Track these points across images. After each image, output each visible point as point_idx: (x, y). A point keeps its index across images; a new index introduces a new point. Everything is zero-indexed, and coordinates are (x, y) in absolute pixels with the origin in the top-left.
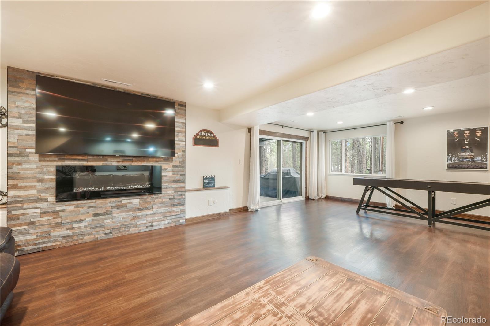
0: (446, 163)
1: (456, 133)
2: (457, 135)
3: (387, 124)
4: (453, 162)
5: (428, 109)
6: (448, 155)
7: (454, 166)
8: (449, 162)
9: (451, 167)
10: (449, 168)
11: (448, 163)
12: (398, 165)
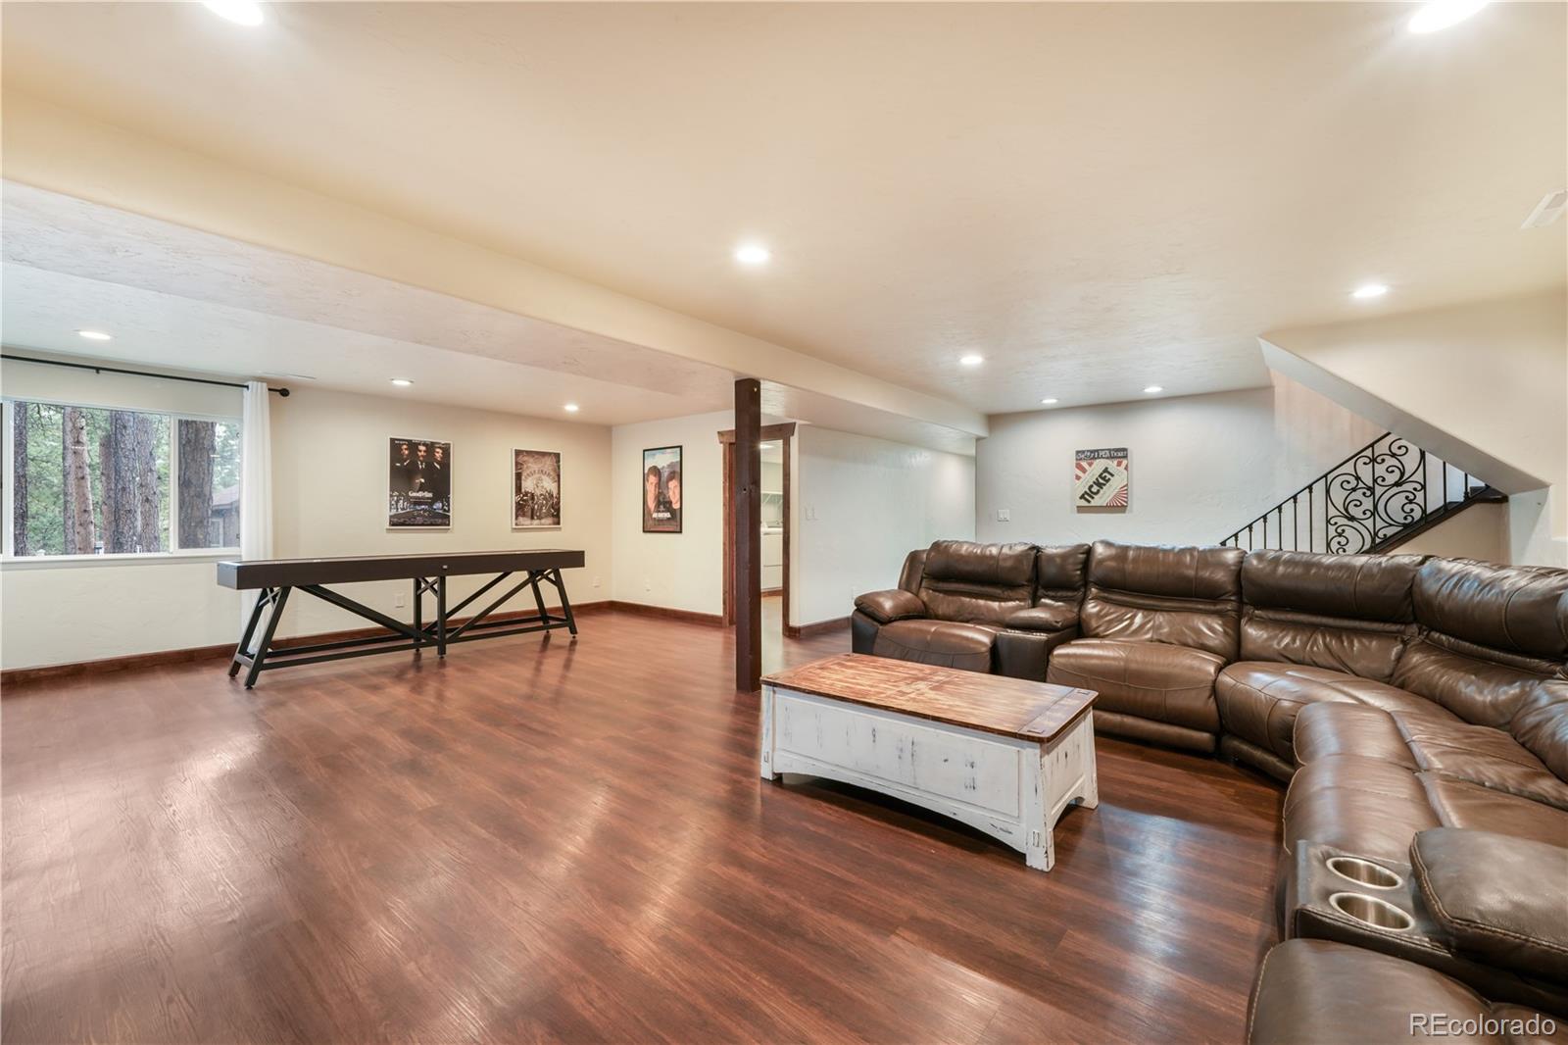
0: (387, 513)
1: (405, 447)
2: (407, 452)
3: (247, 387)
4: (400, 511)
5: (402, 383)
6: (391, 496)
7: (402, 520)
8: (394, 512)
9: (398, 522)
10: (393, 525)
11: (392, 514)
12: (281, 521)
